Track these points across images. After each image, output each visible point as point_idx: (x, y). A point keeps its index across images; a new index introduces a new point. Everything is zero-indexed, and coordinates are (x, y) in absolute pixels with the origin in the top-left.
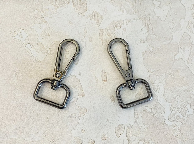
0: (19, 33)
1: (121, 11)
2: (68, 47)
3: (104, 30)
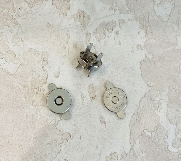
1: (113, 10)
2: (46, 56)
3: (92, 34)
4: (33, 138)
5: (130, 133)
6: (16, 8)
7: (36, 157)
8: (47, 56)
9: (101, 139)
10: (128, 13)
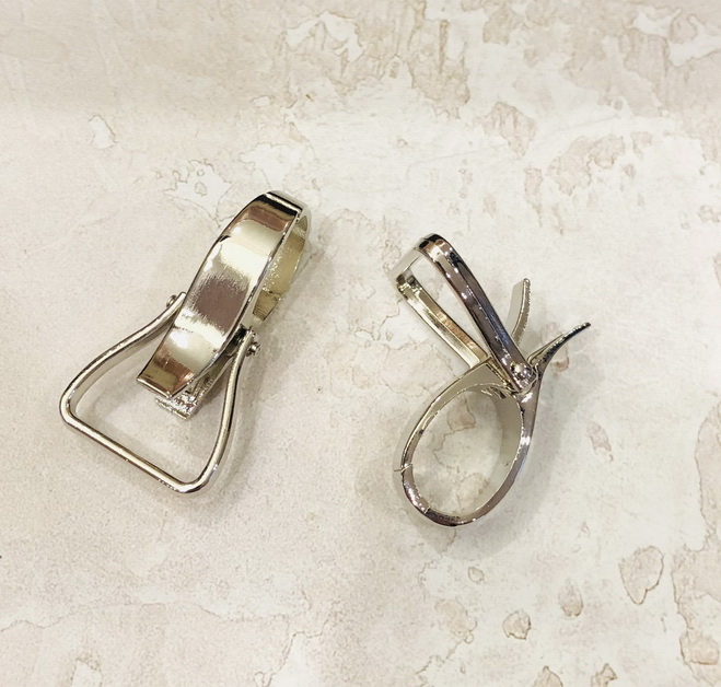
0: (194, 178)
1: (609, 104)
2: (395, 234)
3: (544, 172)
4: (354, 491)
5: (701, 483)
6: (298, 94)
7: (368, 556)
8: (399, 234)
9: (598, 499)
10: (661, 115)
